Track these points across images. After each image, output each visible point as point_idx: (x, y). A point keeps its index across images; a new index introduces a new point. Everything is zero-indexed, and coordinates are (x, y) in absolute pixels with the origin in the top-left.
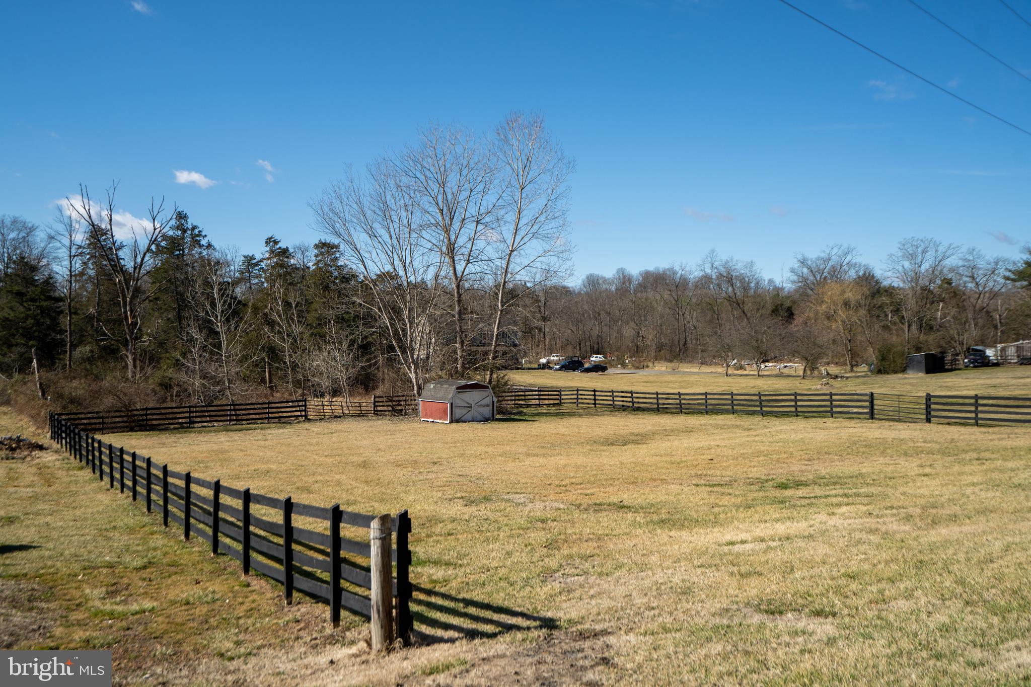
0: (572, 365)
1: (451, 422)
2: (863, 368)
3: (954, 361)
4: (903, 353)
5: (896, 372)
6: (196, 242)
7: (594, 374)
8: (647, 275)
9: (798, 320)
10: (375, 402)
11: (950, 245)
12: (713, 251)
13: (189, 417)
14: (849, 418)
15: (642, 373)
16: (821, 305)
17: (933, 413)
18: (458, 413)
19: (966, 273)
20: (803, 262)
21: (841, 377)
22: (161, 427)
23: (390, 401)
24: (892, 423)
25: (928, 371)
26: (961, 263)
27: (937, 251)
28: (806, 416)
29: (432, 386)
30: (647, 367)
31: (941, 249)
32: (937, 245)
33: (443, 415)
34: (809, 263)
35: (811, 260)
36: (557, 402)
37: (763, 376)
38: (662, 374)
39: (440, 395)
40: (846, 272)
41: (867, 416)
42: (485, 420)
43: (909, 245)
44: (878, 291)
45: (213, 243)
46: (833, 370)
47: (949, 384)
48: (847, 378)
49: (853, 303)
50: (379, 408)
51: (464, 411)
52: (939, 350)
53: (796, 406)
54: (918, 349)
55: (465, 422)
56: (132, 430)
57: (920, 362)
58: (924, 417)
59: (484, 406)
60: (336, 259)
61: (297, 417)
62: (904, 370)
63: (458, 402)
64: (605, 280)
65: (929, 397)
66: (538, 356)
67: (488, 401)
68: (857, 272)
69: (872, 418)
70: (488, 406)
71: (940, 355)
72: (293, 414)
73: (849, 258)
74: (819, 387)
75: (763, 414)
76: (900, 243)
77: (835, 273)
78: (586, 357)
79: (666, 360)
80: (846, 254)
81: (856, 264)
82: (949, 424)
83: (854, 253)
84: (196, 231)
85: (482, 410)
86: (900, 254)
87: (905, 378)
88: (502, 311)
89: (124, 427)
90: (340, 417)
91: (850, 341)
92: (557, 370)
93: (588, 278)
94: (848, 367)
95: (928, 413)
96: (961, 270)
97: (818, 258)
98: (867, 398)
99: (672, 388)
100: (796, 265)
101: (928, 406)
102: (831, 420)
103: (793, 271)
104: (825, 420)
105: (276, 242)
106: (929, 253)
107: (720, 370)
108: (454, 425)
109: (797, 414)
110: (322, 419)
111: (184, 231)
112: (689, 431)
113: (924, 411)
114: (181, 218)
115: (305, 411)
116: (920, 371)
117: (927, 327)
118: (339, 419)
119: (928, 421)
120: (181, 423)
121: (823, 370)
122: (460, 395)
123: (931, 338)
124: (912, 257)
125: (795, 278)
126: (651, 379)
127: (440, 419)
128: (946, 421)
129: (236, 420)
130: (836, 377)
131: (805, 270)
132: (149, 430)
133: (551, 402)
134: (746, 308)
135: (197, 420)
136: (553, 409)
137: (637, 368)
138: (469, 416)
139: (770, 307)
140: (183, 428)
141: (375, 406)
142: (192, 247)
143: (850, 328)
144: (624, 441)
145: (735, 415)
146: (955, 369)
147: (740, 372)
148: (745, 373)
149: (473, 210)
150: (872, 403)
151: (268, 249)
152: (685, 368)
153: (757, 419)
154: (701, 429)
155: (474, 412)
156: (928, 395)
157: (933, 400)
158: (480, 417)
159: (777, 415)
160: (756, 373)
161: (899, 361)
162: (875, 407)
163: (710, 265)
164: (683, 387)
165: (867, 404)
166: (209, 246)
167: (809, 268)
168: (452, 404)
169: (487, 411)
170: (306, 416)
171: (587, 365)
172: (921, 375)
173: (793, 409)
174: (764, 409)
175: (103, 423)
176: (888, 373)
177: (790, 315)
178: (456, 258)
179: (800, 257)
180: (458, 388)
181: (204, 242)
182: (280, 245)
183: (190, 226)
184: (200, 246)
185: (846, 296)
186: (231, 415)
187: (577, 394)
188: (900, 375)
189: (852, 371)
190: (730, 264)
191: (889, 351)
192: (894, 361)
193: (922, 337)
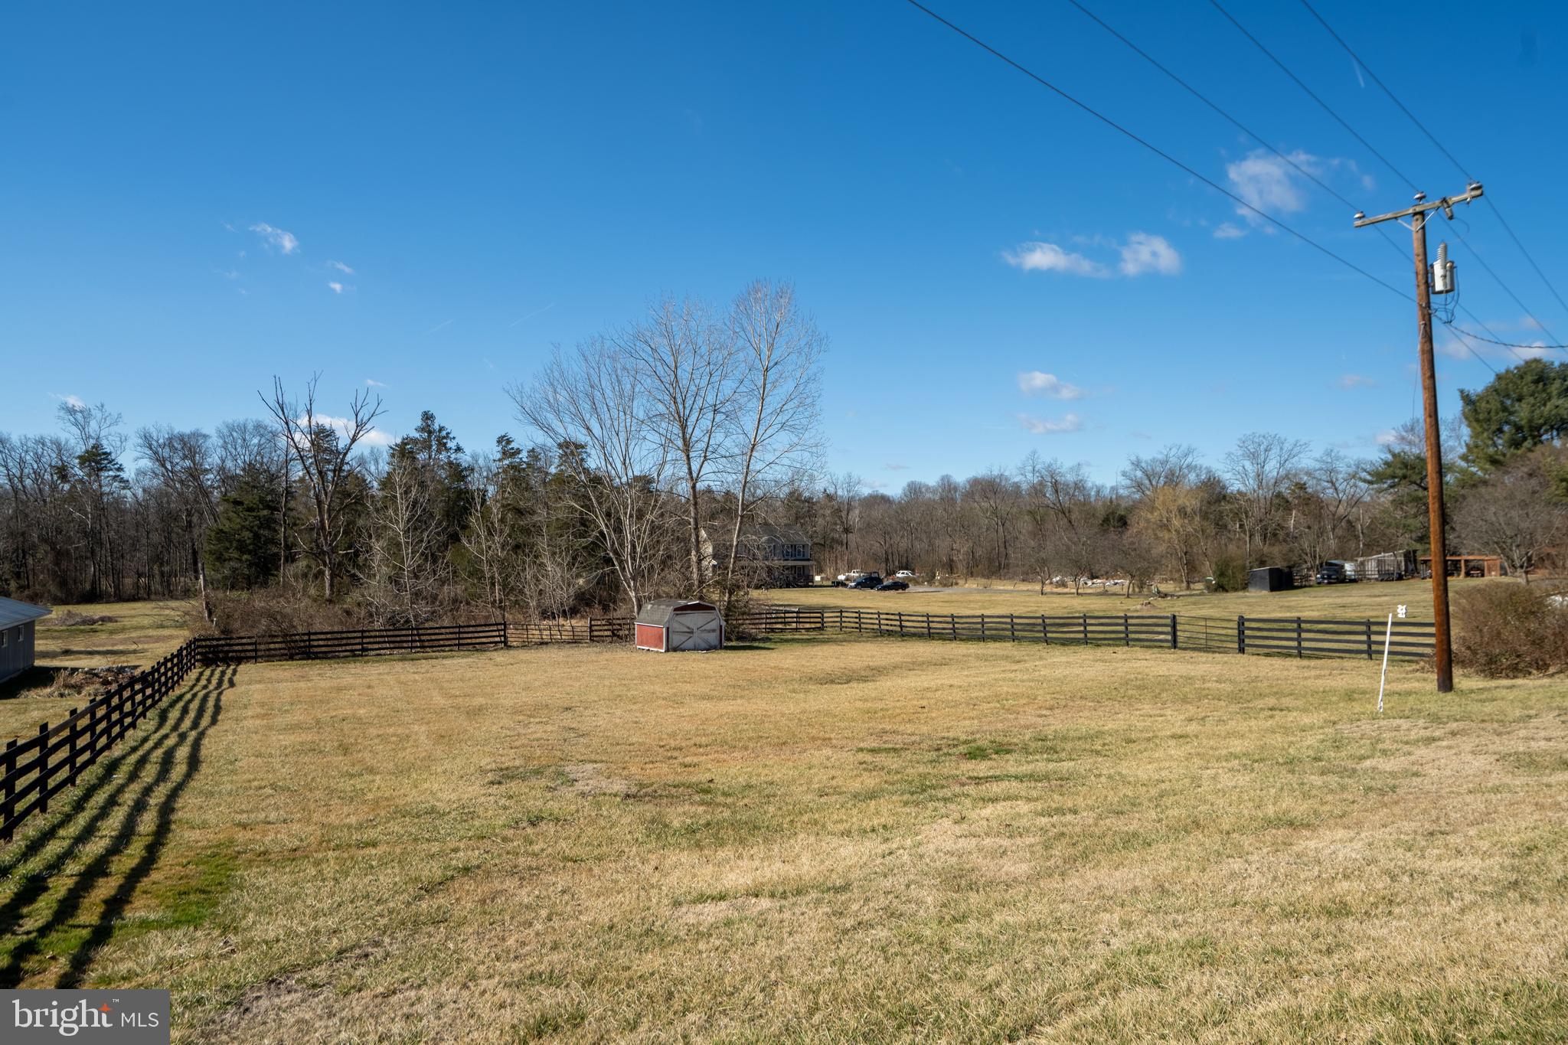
0: (870, 582)
1: (667, 650)
2: (1199, 586)
3: (1307, 577)
4: (1244, 568)
5: (1236, 590)
6: (442, 446)
7: (893, 592)
8: (975, 483)
9: (1132, 530)
10: (591, 626)
11: (1297, 441)
12: (1034, 453)
13: (362, 644)
14: (1147, 647)
15: (948, 590)
16: (1152, 513)
17: (1247, 641)
18: (676, 640)
19: (1324, 477)
20: (1137, 464)
21: (1172, 596)
22: (330, 655)
23: (610, 624)
24: (1195, 654)
25: (1273, 589)
26: (1318, 466)
27: (1281, 449)
28: (1097, 643)
29: (649, 606)
30: (957, 584)
31: (1287, 446)
32: (1282, 443)
33: (658, 645)
34: (1143, 465)
35: (1146, 462)
36: (819, 625)
37: (1082, 594)
38: (970, 592)
39: (656, 617)
40: (1185, 476)
41: (1169, 644)
42: (710, 648)
43: (1249, 442)
44: (1224, 497)
45: (461, 445)
46: (1167, 587)
47: (1292, 604)
48: (1178, 597)
49: (1189, 510)
50: (596, 633)
51: (683, 638)
52: (1285, 564)
53: (1085, 632)
54: (1262, 563)
55: (683, 650)
56: (291, 658)
57: (1264, 578)
58: (1236, 646)
59: (709, 631)
60: (582, 460)
61: (496, 643)
62: (1245, 587)
63: (676, 626)
64: (928, 488)
65: (1242, 621)
66: (837, 571)
67: (714, 625)
68: (1197, 476)
69: (1175, 647)
70: (714, 631)
71: (1286, 570)
72: (492, 640)
73: (1189, 460)
74: (1139, 607)
75: (1047, 641)
76: (1240, 440)
77: (1173, 479)
78: (891, 573)
79: (983, 576)
80: (1186, 455)
81: (1196, 466)
82: (1267, 655)
83: (1195, 454)
84: (444, 433)
85: (706, 636)
86: (1240, 452)
87: (1246, 597)
88: (742, 517)
89: (283, 655)
90: (547, 643)
91: (1186, 554)
92: (851, 588)
93: (909, 486)
94: (1184, 584)
95: (1241, 641)
96: (1317, 474)
97: (1154, 460)
98: (1168, 621)
99: (972, 609)
100: (1128, 467)
101: (1241, 632)
102: (1126, 648)
103: (1124, 474)
104: (1116, 649)
105: (509, 442)
106: (1273, 451)
107: (1038, 587)
108: (671, 654)
109: (1086, 641)
110: (526, 645)
111: (430, 433)
112: (943, 663)
113: (1236, 639)
114: (427, 418)
115: (505, 636)
116: (1264, 588)
117: (1271, 535)
118: (544, 646)
119: (1242, 650)
120: (351, 651)
121: (1154, 589)
122: (679, 618)
123: (1276, 550)
124: (1253, 456)
125: (1128, 482)
126: (955, 598)
127: (656, 647)
128: (1266, 651)
129: (420, 647)
130: (1166, 595)
131: (1139, 474)
132: (313, 659)
133: (813, 626)
134: (1073, 518)
135: (370, 646)
136: (812, 635)
137: (945, 585)
138: (690, 643)
139: (1101, 513)
140: (355, 656)
141: (591, 631)
142: (439, 451)
143: (1187, 540)
144: (849, 677)
145: (1016, 642)
146: (1305, 586)
147: (1060, 590)
148: (1065, 590)
149: (710, 399)
150: (1174, 627)
151: (500, 448)
152: (999, 585)
153: (1041, 646)
154: (962, 662)
155: (696, 639)
156: (1241, 618)
157: (1247, 624)
158: (704, 645)
159: (1065, 643)
160: (1074, 591)
161: (1240, 577)
162: (1179, 633)
163: (1031, 468)
164: (985, 608)
165: (1169, 629)
166: (458, 449)
167: (1145, 472)
168: (668, 629)
169: (713, 638)
170: (505, 643)
171: (885, 583)
172: (1265, 592)
173: (1082, 636)
174: (1049, 635)
175: (256, 650)
176: (1227, 591)
177: (1123, 522)
178: (692, 454)
179: (1133, 458)
180: (675, 610)
181: (451, 444)
182: (512, 445)
183: (436, 427)
184: (448, 450)
185: (1180, 502)
186: (412, 641)
187: (841, 617)
188: (1241, 594)
189: (1188, 588)
190: (1054, 467)
191: (1227, 565)
192: (1234, 577)
193: (1266, 549)
